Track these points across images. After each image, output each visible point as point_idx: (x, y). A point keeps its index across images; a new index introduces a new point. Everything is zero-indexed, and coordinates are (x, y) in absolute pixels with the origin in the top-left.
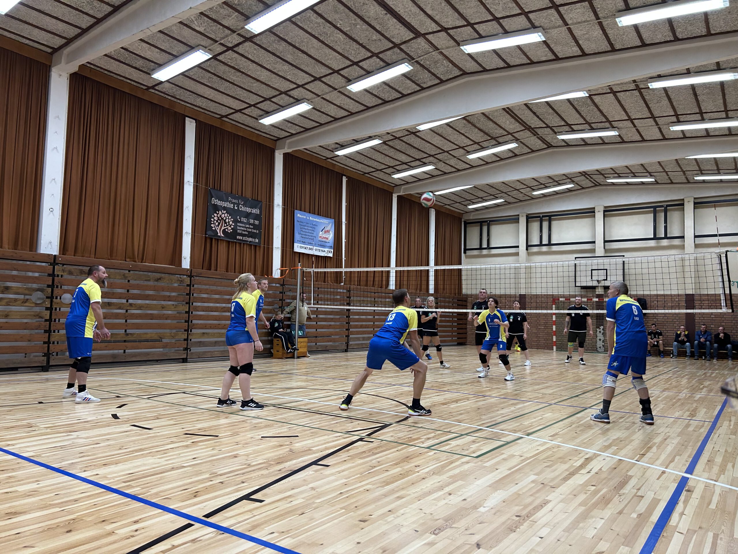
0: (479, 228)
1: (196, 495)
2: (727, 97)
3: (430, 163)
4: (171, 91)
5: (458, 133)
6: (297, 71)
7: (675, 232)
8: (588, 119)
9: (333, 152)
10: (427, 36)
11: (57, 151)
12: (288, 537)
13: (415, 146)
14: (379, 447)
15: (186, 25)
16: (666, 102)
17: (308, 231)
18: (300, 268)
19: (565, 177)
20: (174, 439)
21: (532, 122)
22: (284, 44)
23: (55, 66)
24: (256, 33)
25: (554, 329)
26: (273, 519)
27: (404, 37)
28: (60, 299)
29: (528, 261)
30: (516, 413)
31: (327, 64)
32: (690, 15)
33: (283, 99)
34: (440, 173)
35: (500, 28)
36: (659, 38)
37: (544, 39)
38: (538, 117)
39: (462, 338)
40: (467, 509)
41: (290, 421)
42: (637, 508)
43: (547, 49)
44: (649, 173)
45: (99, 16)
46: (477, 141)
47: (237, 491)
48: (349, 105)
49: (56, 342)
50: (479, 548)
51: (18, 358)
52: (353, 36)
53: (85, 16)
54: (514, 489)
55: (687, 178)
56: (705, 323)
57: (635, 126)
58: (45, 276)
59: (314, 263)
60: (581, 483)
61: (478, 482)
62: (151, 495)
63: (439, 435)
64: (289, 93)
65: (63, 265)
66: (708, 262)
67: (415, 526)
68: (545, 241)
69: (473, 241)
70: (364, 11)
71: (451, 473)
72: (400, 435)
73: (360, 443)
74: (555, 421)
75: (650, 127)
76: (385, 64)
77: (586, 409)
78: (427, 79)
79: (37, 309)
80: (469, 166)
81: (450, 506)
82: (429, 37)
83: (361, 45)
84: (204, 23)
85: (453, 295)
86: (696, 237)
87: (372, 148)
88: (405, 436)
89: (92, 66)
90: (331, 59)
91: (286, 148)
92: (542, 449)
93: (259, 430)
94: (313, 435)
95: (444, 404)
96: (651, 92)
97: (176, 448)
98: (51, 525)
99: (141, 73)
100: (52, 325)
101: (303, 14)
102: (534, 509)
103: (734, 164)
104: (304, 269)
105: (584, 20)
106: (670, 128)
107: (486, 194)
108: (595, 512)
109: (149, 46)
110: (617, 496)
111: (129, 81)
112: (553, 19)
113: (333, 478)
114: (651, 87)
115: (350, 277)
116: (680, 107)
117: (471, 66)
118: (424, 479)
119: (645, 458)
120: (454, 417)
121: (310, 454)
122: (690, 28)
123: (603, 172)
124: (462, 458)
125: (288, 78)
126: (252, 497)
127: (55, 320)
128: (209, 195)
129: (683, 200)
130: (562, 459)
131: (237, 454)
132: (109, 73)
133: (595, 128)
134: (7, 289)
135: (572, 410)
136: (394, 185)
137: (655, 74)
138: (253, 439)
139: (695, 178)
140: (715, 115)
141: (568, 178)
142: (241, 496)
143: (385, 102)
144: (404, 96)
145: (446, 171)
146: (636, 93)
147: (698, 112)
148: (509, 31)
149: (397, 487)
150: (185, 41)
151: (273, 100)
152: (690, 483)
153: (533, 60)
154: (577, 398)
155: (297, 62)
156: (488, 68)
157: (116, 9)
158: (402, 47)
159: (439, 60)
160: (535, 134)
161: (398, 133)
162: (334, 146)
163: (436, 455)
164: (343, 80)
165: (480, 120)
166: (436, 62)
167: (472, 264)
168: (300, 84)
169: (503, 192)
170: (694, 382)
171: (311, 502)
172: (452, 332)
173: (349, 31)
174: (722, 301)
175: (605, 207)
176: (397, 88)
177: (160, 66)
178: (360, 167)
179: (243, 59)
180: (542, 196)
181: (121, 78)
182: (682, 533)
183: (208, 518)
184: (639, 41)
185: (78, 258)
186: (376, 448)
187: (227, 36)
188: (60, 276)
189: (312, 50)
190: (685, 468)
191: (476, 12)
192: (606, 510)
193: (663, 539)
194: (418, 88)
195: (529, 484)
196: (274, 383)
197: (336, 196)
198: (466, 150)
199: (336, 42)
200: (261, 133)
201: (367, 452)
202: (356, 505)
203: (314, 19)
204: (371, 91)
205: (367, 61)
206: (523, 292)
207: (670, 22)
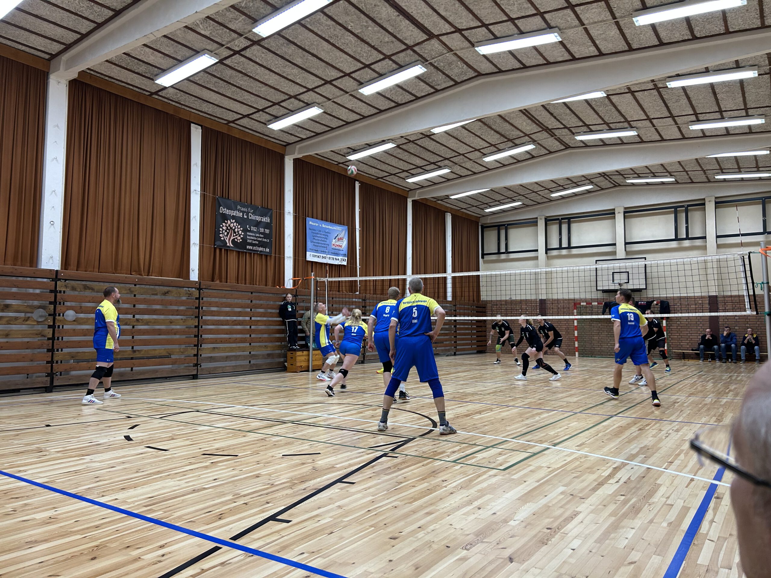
0: (497, 231)
1: (220, 517)
2: (746, 95)
3: (445, 167)
4: (175, 97)
5: (474, 135)
6: (306, 75)
7: (696, 232)
8: (606, 119)
9: (345, 156)
10: (440, 38)
11: (57, 161)
12: (319, 557)
13: (430, 149)
14: (404, 462)
15: (191, 29)
16: (685, 101)
17: (320, 239)
18: (313, 277)
19: (583, 179)
20: (192, 460)
21: (550, 123)
22: (293, 47)
23: (54, 72)
24: (264, 37)
25: (576, 335)
26: (302, 539)
27: (417, 39)
28: (63, 316)
29: (547, 265)
30: (541, 422)
31: (338, 67)
32: (708, 13)
33: (293, 104)
34: (456, 176)
35: (515, 29)
36: (677, 37)
37: (561, 40)
38: (555, 118)
39: (482, 346)
40: (496, 523)
41: (311, 437)
42: (667, 517)
43: (564, 50)
44: (669, 173)
45: (100, 20)
46: (493, 143)
47: (263, 511)
48: (361, 109)
49: (59, 362)
50: (512, 562)
51: (18, 379)
52: (365, 38)
53: (84, 20)
54: (544, 501)
55: (707, 177)
56: (729, 325)
57: (654, 126)
58: (47, 292)
59: (328, 272)
60: (610, 493)
61: (508, 495)
62: (174, 519)
63: (464, 448)
64: (298, 97)
65: (66, 280)
66: (731, 264)
67: (445, 541)
68: (565, 244)
69: (491, 247)
70: (376, 13)
71: (479, 487)
72: (425, 449)
73: (384, 458)
74: (581, 431)
75: (669, 127)
76: (398, 67)
77: (612, 417)
78: (440, 81)
79: (39, 328)
80: (485, 169)
81: (480, 520)
82: (443, 38)
83: (373, 47)
84: (210, 27)
85: (472, 302)
86: (718, 237)
87: (386, 152)
88: (430, 450)
89: (92, 72)
90: (342, 62)
91: (296, 154)
92: (569, 459)
93: (279, 449)
94: (335, 452)
95: (467, 416)
96: (670, 91)
97: (195, 469)
98: (74, 552)
99: (144, 78)
100: (55, 344)
101: (313, 17)
102: (565, 520)
103: (755, 162)
104: (318, 278)
105: (600, 19)
106: (690, 127)
107: (503, 197)
108: (626, 522)
109: (151, 50)
110: (647, 505)
111: (131, 87)
112: (569, 19)
113: (359, 495)
114: (669, 87)
115: (366, 286)
116: (700, 105)
117: (486, 67)
118: (452, 493)
119: (673, 466)
120: (478, 429)
121: (333, 472)
122: (708, 27)
123: (622, 173)
124: (489, 471)
125: (298, 81)
126: (278, 517)
127: (58, 339)
128: (216, 204)
129: (704, 199)
130: (590, 470)
131: (259, 474)
132: (110, 80)
133: (614, 128)
134: (7, 307)
135: (597, 419)
136: (408, 190)
137: (674, 74)
138: (274, 458)
139: (716, 177)
140: (736, 113)
141: (588, 179)
142: (267, 516)
143: (398, 105)
144: (417, 98)
145: (463, 175)
146: (655, 92)
147: (718, 110)
148: (524, 31)
149: (425, 503)
150: (190, 46)
151: (282, 104)
152: (719, 490)
153: (550, 60)
154: (602, 406)
155: (307, 65)
156: (504, 70)
157: (117, 13)
158: (416, 48)
159: (454, 61)
160: (553, 135)
161: (412, 136)
162: (345, 151)
163: (462, 469)
164: (355, 83)
165: (496, 121)
166: (450, 64)
167: (491, 270)
168: (310, 87)
169: (521, 195)
170: (719, 386)
171: (339, 520)
172: (471, 339)
173: (361, 33)
174: (746, 303)
175: (625, 208)
176: (410, 90)
177: (163, 71)
178: (373, 171)
179: (251, 62)
180: (560, 198)
181: (123, 84)
182: (712, 541)
183: (235, 540)
184: (656, 40)
185: (81, 273)
186: (401, 464)
187: (233, 40)
188: (62, 292)
189: (322, 53)
190: (714, 475)
191: (491, 12)
192: (636, 521)
193: (695, 547)
194: (433, 90)
195: (558, 495)
196: (291, 398)
197: (349, 202)
198: (482, 153)
199: (347, 45)
200: (269, 139)
201: (392, 468)
202: (385, 523)
203: (324, 22)
204: (383, 94)
205: (379, 63)
206: (544, 297)
207: (688, 20)
